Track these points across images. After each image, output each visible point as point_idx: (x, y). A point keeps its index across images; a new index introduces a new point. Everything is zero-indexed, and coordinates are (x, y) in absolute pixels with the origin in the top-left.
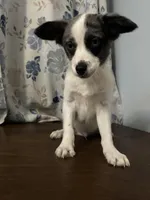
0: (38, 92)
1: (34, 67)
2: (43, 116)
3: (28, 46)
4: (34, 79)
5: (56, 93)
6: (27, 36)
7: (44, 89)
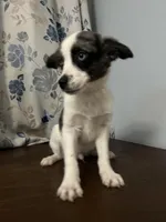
0: (25, 113)
1: (18, 87)
2: (32, 138)
3: (9, 63)
4: (19, 100)
5: (45, 112)
6: (7, 53)
7: (31, 108)
